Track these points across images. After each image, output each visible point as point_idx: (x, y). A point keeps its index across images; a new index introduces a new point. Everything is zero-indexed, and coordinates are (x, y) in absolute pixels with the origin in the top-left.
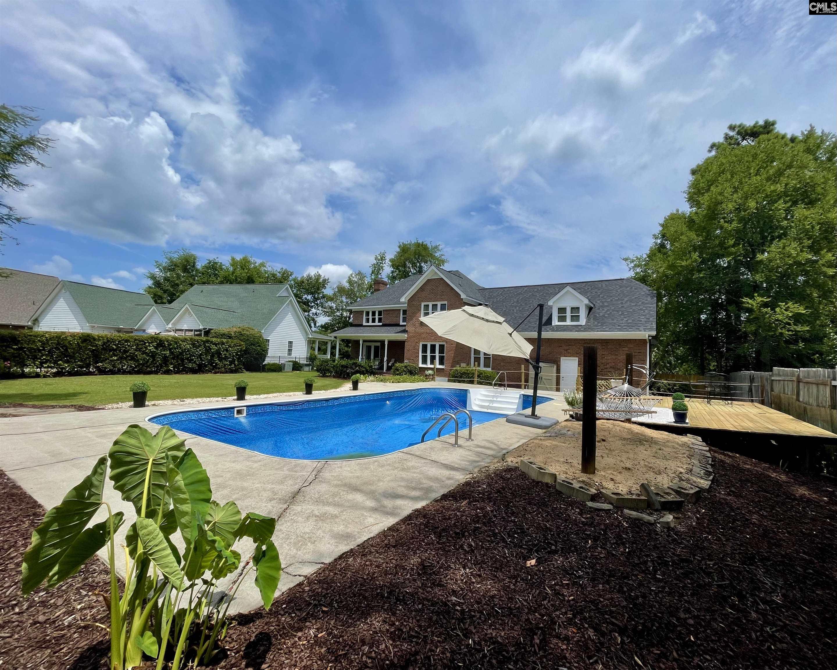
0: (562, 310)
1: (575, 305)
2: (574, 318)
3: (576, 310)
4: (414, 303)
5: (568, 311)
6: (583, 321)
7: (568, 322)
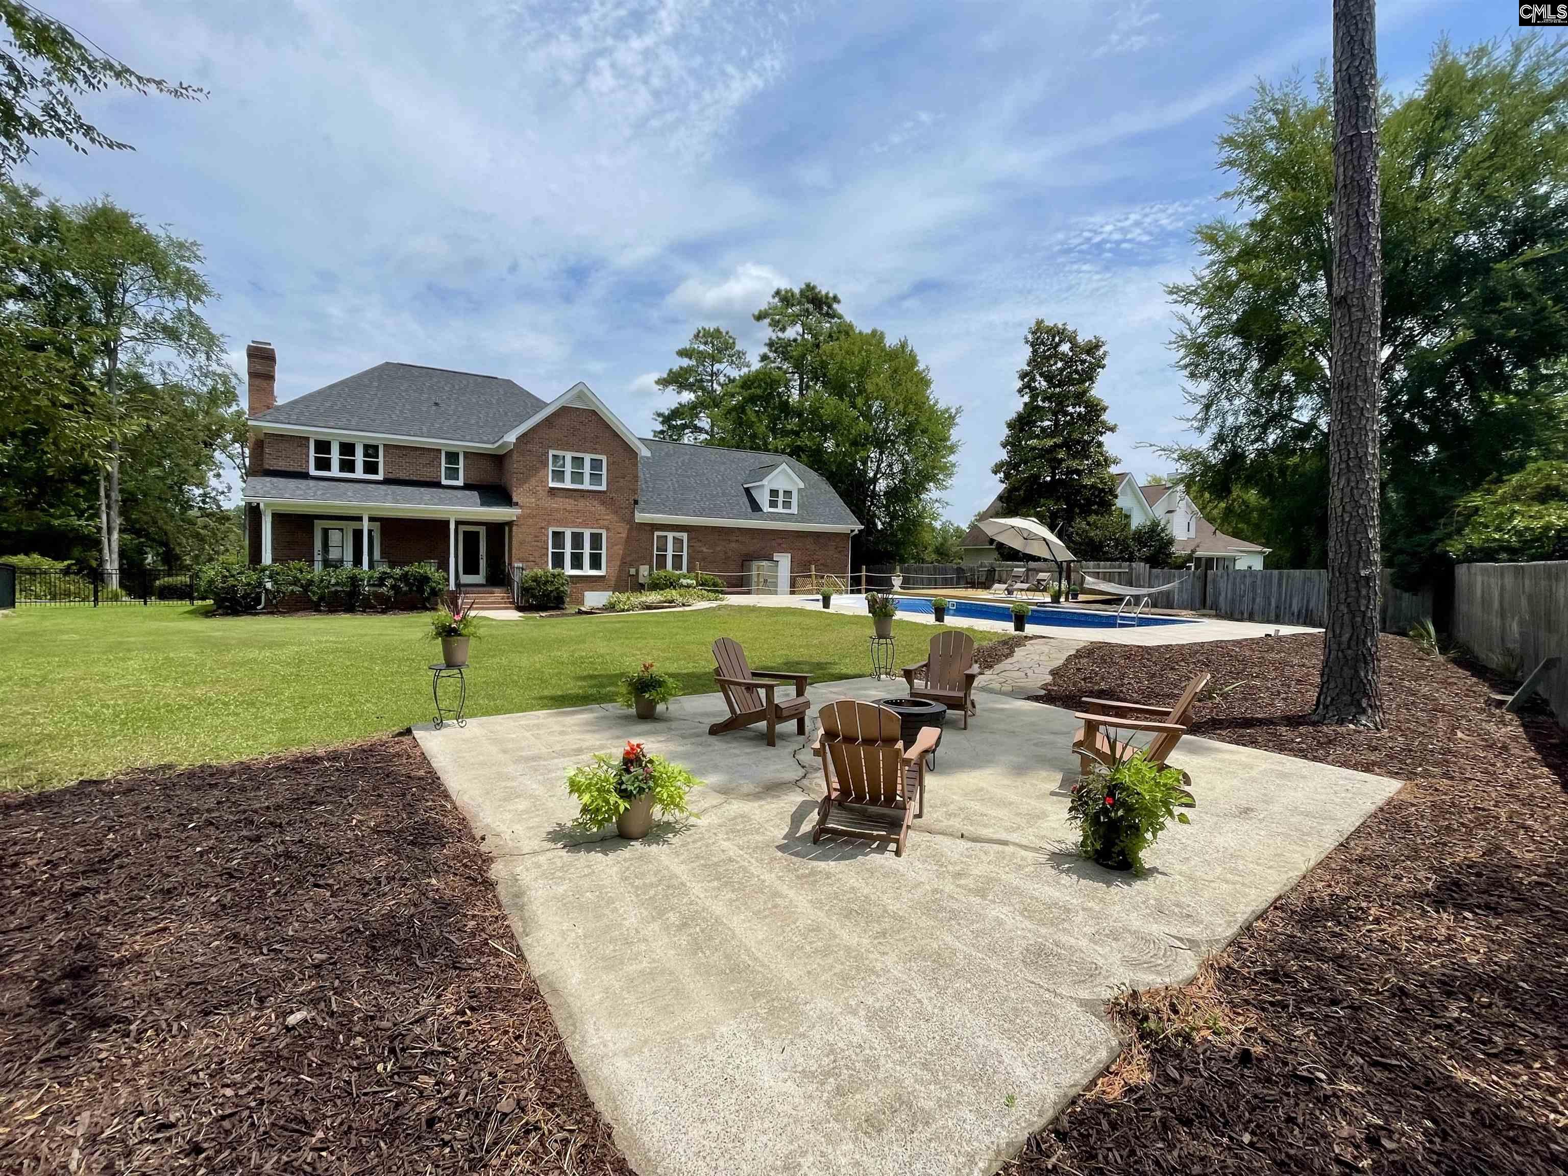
0: (774, 493)
1: (788, 488)
2: (787, 505)
3: (788, 493)
4: (529, 447)
5: (781, 494)
6: (794, 510)
7: (780, 509)
